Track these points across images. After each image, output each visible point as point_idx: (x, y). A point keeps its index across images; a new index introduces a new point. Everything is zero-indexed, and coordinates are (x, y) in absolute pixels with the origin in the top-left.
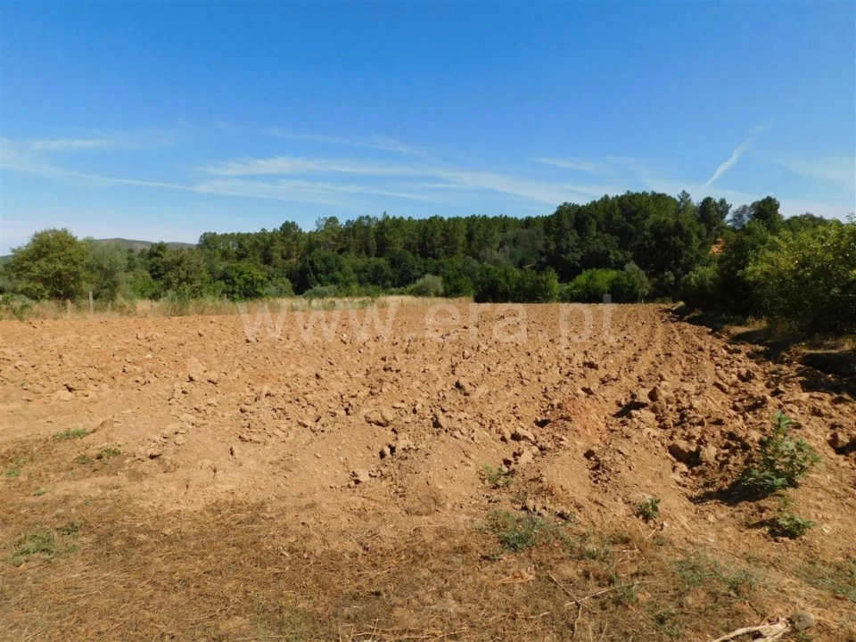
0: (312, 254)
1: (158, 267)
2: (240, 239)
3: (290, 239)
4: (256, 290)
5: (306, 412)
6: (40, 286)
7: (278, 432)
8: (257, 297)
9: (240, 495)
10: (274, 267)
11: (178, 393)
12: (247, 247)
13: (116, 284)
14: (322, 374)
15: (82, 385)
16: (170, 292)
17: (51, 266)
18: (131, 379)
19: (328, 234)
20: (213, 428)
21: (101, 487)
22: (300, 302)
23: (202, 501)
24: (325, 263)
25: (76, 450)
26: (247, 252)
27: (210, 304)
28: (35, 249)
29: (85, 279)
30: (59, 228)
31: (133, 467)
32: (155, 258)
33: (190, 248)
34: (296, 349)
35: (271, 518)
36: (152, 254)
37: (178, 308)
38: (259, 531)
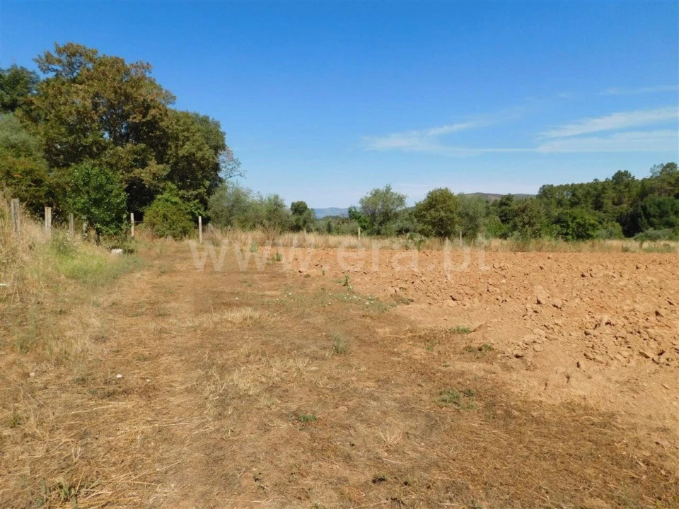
0: (645, 199)
1: (506, 214)
2: (573, 189)
3: (622, 187)
4: (588, 232)
5: (648, 344)
6: (430, 227)
7: (618, 356)
8: (588, 238)
9: (591, 402)
10: (605, 212)
11: (530, 312)
12: (580, 196)
13: (477, 226)
14: (662, 311)
15: (461, 297)
16: (516, 233)
17: (437, 214)
18: (493, 297)
19: (664, 180)
20: (562, 343)
21: (484, 370)
22: (631, 243)
23: (559, 398)
24: (660, 208)
25: (464, 341)
26: (579, 199)
27: (547, 243)
28: (429, 202)
29: (457, 223)
30: (443, 188)
31: (503, 361)
32: (504, 207)
33: (531, 198)
34: (630, 287)
35: (623, 429)
36: (502, 204)
37: (521, 245)
38: (610, 436)
